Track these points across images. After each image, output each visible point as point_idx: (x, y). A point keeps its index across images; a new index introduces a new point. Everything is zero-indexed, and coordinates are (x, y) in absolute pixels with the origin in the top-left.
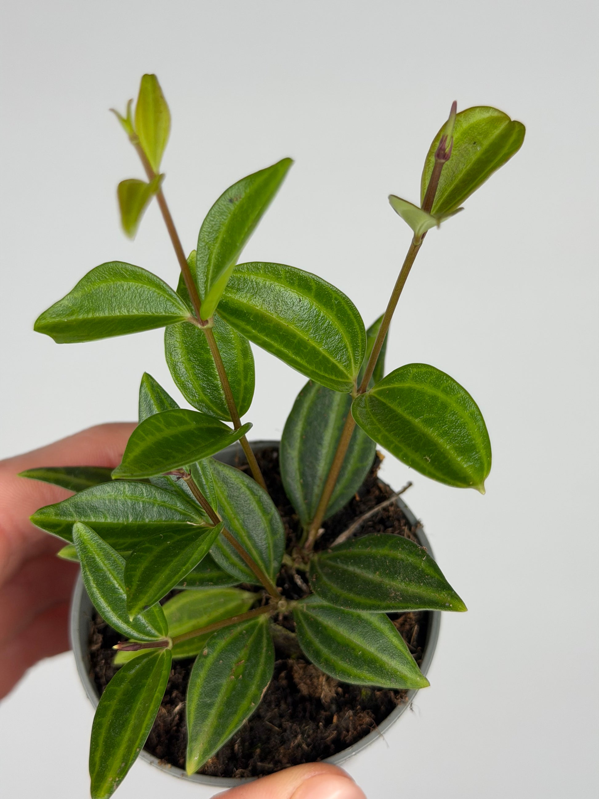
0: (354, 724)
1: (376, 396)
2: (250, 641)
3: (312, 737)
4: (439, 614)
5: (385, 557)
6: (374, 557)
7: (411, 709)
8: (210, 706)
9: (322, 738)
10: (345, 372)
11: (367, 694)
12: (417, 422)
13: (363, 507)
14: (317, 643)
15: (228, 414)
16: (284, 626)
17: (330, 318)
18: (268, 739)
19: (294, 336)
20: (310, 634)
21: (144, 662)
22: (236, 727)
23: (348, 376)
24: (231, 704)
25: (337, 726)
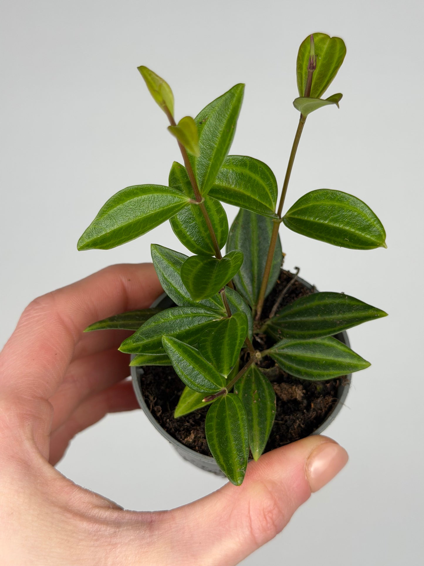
0: (324, 405)
2: (253, 379)
4: (346, 332)
6: (311, 308)
8: (252, 420)
9: (309, 418)
10: (270, 208)
11: (320, 388)
12: (326, 222)
13: (280, 287)
14: (294, 366)
16: (261, 367)
17: (258, 179)
18: (278, 429)
19: (245, 195)
20: (287, 363)
21: (218, 405)
22: (270, 427)
23: (272, 210)
24: (262, 416)
25: (314, 409)
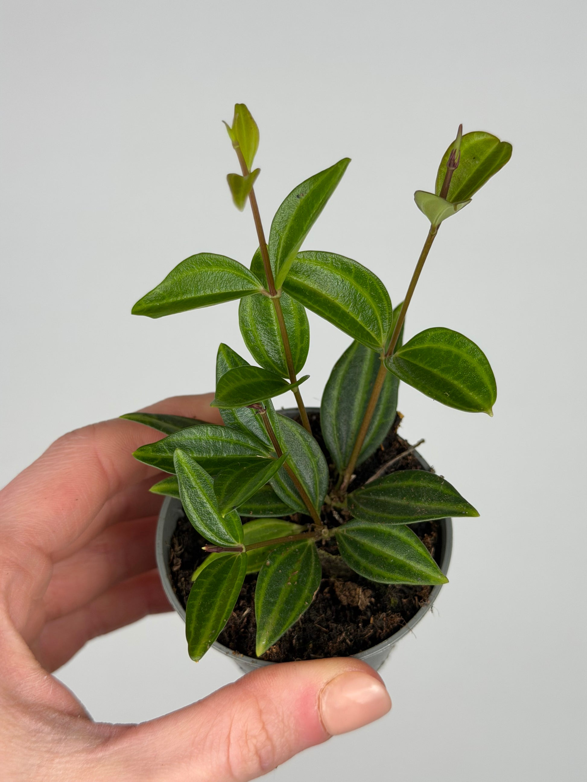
0: (387, 624)
1: (401, 356)
2: (302, 557)
3: (353, 635)
5: (410, 487)
6: (401, 488)
7: (432, 611)
8: (274, 604)
9: (361, 636)
10: (376, 339)
11: (395, 602)
12: (435, 371)
13: (386, 457)
14: (356, 556)
15: (286, 373)
16: (326, 551)
17: (366, 296)
18: (318, 637)
19: (339, 308)
20: (350, 550)
21: (224, 562)
22: (294, 619)
23: (379, 342)
24: (289, 604)
25: (373, 626)
